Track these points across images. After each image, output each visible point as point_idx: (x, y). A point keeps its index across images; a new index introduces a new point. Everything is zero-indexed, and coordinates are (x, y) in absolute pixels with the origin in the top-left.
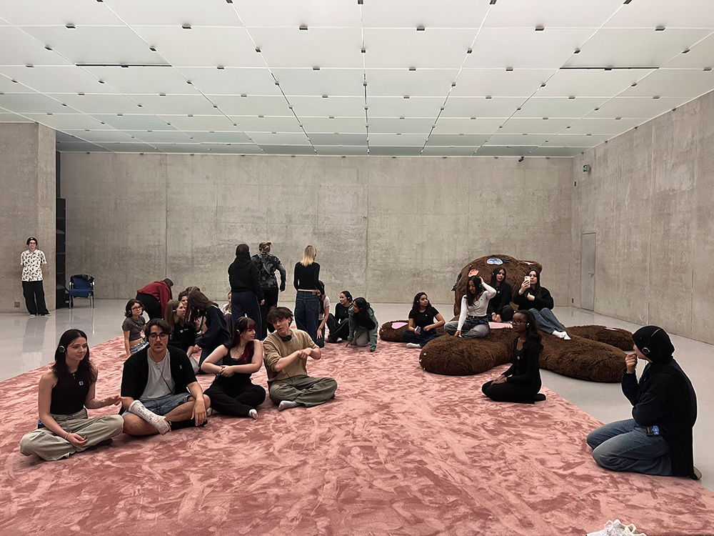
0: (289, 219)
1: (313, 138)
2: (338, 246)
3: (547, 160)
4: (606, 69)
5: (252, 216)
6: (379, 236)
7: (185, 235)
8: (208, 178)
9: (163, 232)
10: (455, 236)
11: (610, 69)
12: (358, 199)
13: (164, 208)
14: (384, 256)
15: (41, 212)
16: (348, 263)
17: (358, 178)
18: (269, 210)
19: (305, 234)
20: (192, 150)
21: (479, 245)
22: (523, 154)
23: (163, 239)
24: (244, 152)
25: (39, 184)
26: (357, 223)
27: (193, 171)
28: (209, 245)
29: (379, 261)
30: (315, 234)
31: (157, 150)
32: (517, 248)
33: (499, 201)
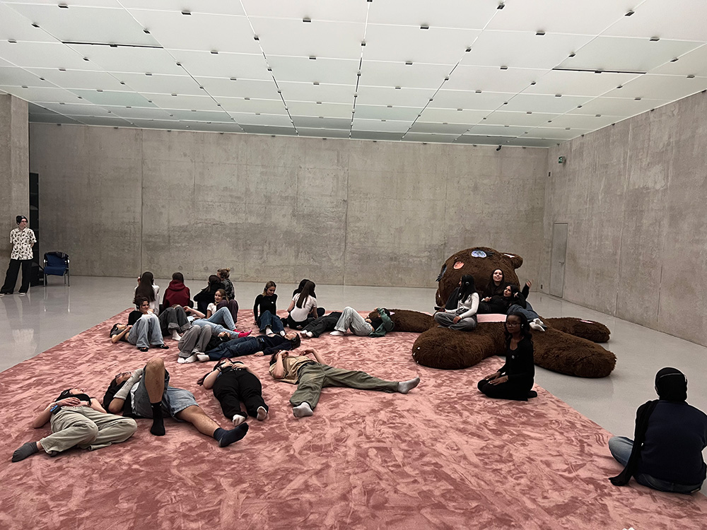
0: (268, 200)
1: (296, 121)
2: (317, 228)
3: (523, 150)
4: (596, 72)
5: (231, 196)
6: (358, 220)
7: (161, 213)
8: (185, 155)
9: (138, 209)
10: (433, 222)
11: (600, 72)
12: (338, 182)
13: (140, 184)
14: (362, 240)
15: (15, 187)
16: (327, 246)
17: (338, 160)
18: (247, 190)
19: (284, 216)
20: (169, 126)
21: (455, 232)
22: (500, 143)
23: (138, 216)
24: (224, 131)
25: (13, 159)
26: (337, 206)
27: (170, 148)
28: (186, 224)
29: (357, 244)
30: (294, 216)
31: (133, 125)
32: (492, 235)
33: (476, 188)
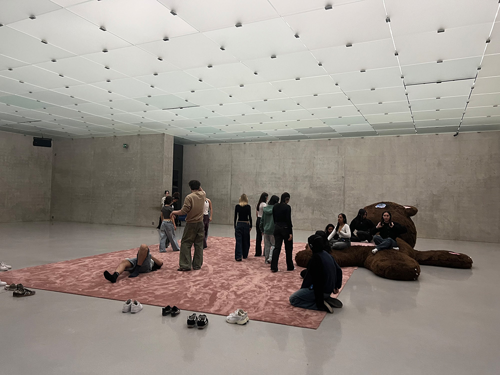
0: (296, 178)
2: (325, 195)
3: (478, 134)
5: (275, 177)
6: (353, 189)
7: (240, 189)
8: (252, 156)
9: (229, 187)
10: (407, 189)
11: (441, 82)
12: (338, 165)
13: (230, 173)
14: (355, 202)
15: (165, 177)
16: (332, 206)
17: (338, 152)
18: (284, 173)
19: (305, 188)
20: (245, 141)
21: (424, 196)
22: (457, 131)
23: (229, 193)
24: (272, 141)
25: (164, 163)
26: (338, 180)
27: (245, 153)
28: (252, 194)
29: (352, 205)
30: (311, 188)
31: (225, 142)
32: (455, 198)
33: (439, 164)
